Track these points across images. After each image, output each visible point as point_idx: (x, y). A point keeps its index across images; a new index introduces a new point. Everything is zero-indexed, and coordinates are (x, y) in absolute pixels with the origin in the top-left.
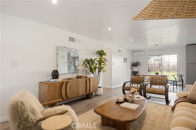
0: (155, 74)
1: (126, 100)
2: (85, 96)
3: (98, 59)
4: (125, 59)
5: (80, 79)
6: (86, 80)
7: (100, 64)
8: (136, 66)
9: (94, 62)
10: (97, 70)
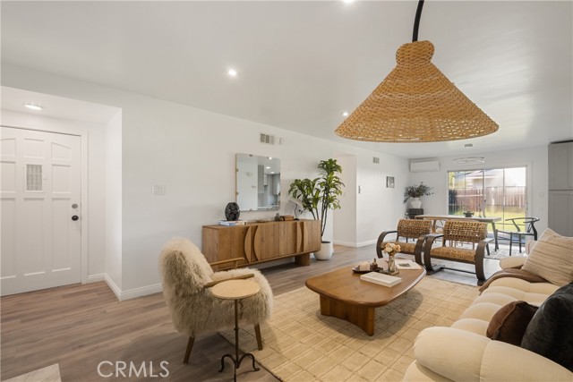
0: (464, 217)
1: (375, 268)
2: (294, 260)
3: (322, 180)
4: (390, 180)
5: (282, 224)
6: (295, 225)
7: (327, 191)
8: (418, 196)
9: (314, 185)
10: (320, 205)
